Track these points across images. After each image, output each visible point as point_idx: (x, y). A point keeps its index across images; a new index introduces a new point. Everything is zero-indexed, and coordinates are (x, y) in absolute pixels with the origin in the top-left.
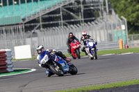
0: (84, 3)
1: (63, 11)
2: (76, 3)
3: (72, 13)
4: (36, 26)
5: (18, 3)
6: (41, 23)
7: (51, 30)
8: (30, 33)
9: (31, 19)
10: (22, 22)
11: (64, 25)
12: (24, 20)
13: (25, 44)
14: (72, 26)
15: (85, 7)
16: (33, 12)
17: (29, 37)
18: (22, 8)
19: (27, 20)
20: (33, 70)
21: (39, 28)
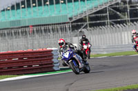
0: (130, 3)
1: (110, 11)
2: (122, 3)
3: (118, 13)
4: (83, 25)
5: (65, 3)
6: (88, 22)
7: (97, 29)
8: (77, 32)
9: (78, 18)
10: (68, 21)
11: (111, 24)
12: (71, 19)
14: (118, 25)
15: (131, 7)
16: (80, 11)
17: (76, 36)
18: (69, 7)
19: (74, 20)
21: (86, 27)
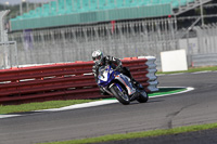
4: (194, 20)
6: (202, 16)
8: (186, 31)
9: (188, 9)
10: (172, 13)
12: (175, 10)
13: (177, 48)
17: (184, 37)
19: (181, 12)
20: (190, 89)
21: (199, 24)
